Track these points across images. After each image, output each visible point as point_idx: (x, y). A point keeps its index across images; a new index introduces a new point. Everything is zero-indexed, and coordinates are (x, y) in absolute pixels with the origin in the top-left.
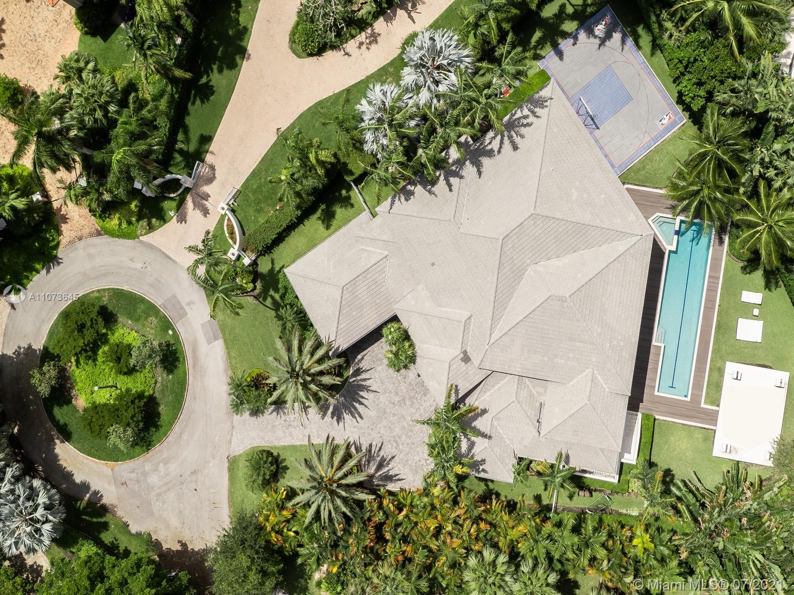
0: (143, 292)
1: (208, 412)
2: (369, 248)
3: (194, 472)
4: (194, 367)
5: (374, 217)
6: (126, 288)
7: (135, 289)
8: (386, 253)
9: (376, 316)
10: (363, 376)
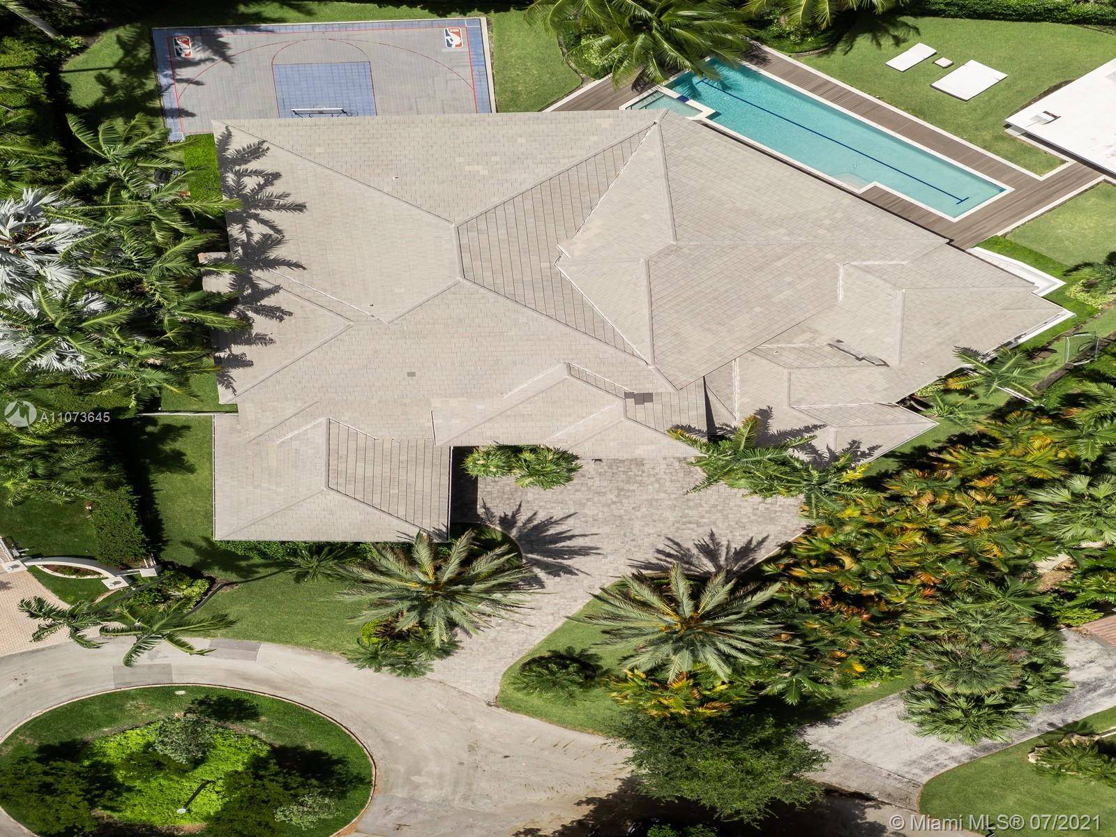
0: (69, 697)
1: (380, 699)
2: (290, 436)
3: (472, 749)
4: (277, 688)
5: (237, 412)
6: (36, 713)
7: (52, 704)
8: (323, 420)
9: (428, 471)
10: (522, 518)
